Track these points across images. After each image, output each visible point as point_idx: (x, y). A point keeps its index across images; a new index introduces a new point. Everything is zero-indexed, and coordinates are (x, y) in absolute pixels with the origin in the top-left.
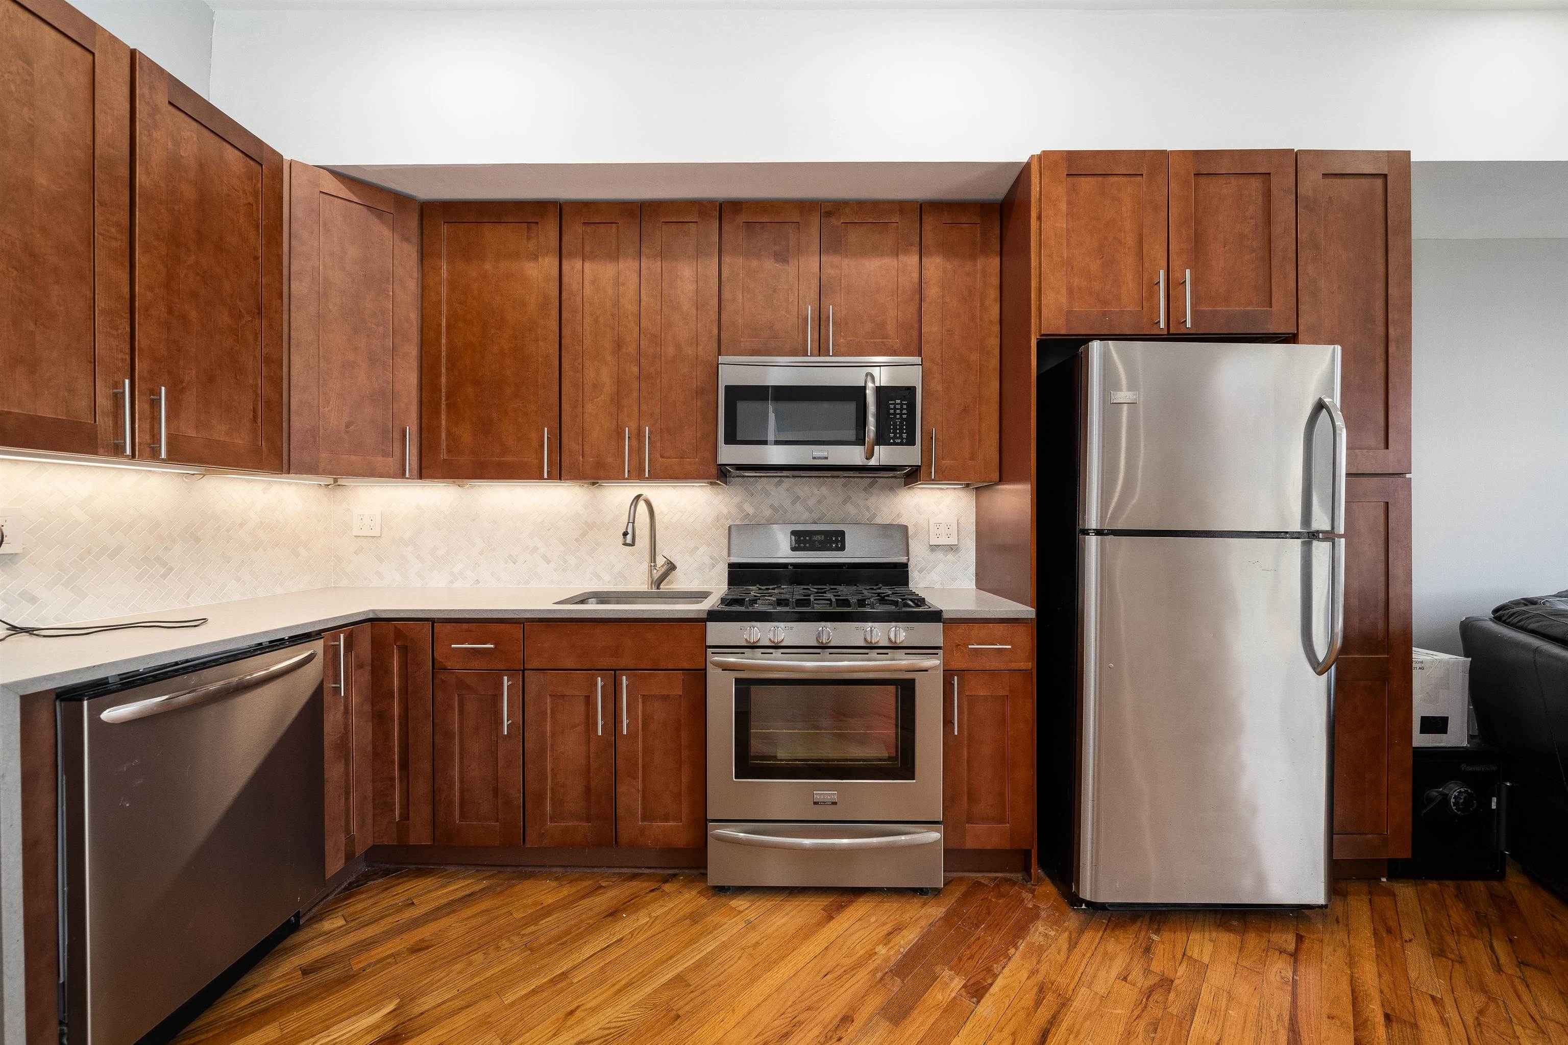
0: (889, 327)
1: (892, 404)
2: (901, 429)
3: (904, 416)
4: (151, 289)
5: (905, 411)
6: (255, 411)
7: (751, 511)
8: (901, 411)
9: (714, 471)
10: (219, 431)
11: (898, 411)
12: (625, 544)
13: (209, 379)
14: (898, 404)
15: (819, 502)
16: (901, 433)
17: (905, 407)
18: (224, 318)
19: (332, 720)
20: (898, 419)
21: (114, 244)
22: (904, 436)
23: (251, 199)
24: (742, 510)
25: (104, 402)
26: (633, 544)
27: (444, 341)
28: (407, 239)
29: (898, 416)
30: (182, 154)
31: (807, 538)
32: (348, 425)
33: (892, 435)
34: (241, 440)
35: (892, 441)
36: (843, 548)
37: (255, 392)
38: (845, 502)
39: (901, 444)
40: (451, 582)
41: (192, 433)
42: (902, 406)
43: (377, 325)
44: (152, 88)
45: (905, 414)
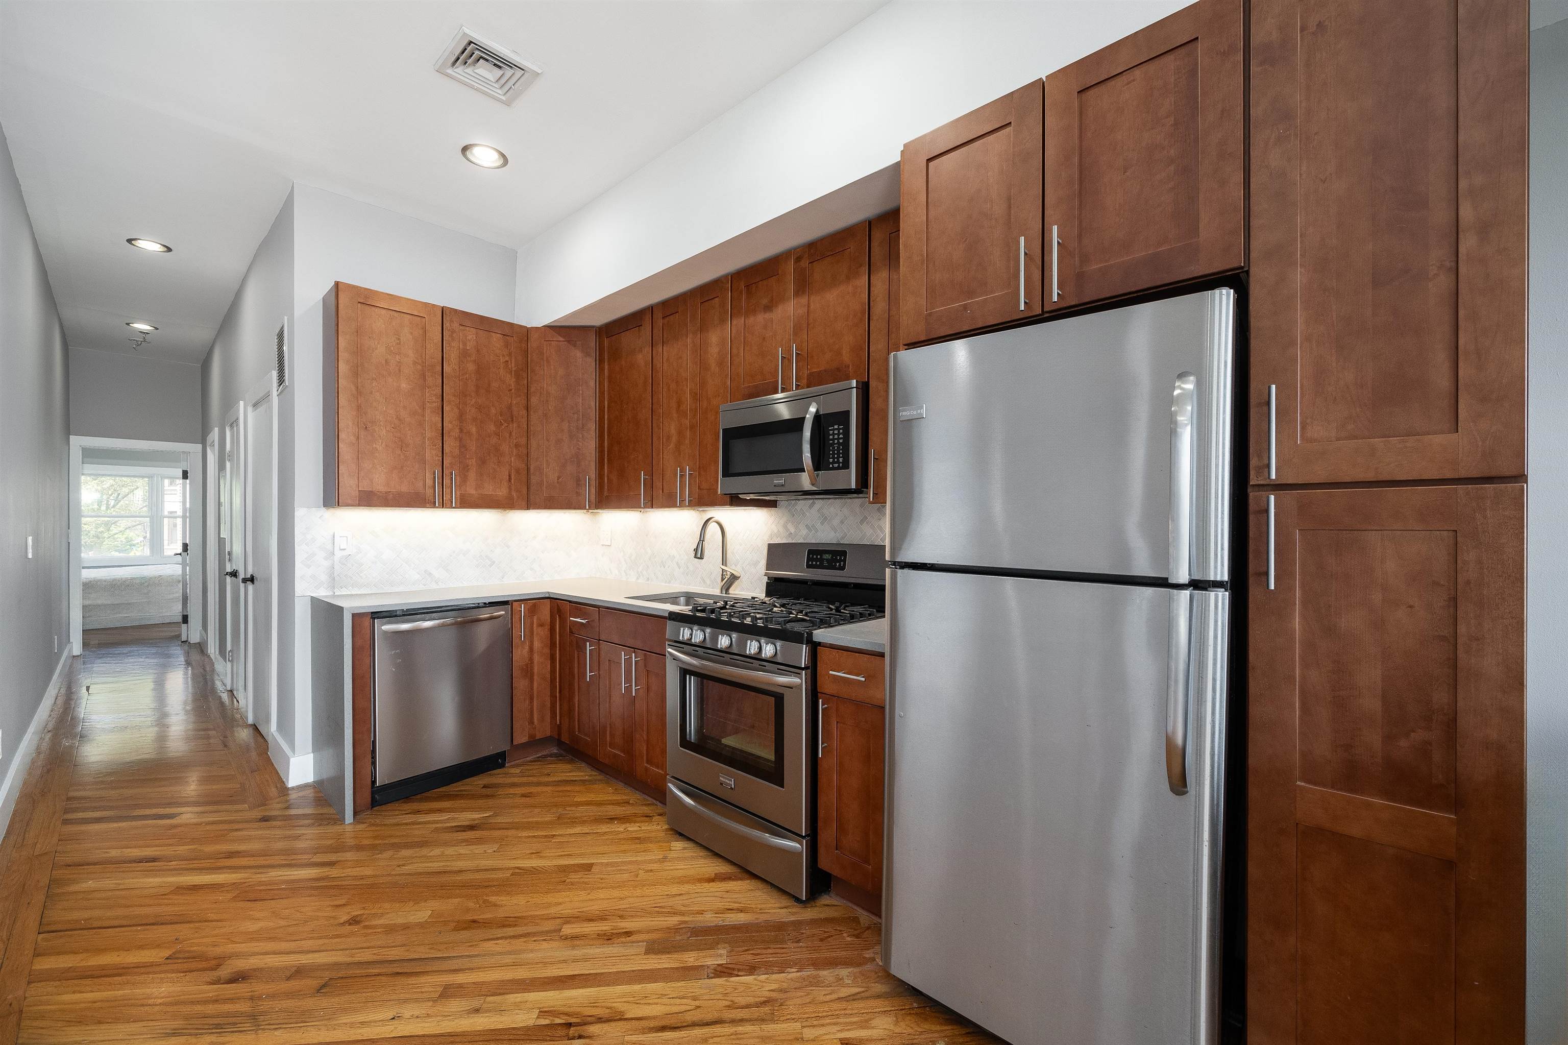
0: (844, 352)
1: (831, 430)
2: (838, 454)
3: (841, 441)
4: (451, 422)
5: (841, 436)
6: (510, 476)
7: (792, 530)
8: (839, 436)
9: (728, 498)
10: (489, 489)
11: (836, 437)
12: (695, 557)
13: (483, 462)
14: (836, 429)
15: (842, 522)
16: (838, 457)
17: (841, 431)
18: (492, 428)
19: (520, 654)
20: (836, 444)
21: (435, 405)
22: (841, 460)
23: (507, 359)
24: (787, 530)
25: (429, 482)
26: (701, 558)
27: (606, 417)
28: (588, 354)
29: (836, 441)
30: (468, 348)
31: (819, 557)
32: (559, 478)
33: (831, 460)
34: (502, 492)
35: (831, 466)
36: (842, 568)
37: (510, 465)
38: (862, 522)
39: (838, 468)
40: (638, 579)
41: (473, 492)
42: (839, 431)
43: (574, 414)
44: (451, 321)
45: (841, 438)
